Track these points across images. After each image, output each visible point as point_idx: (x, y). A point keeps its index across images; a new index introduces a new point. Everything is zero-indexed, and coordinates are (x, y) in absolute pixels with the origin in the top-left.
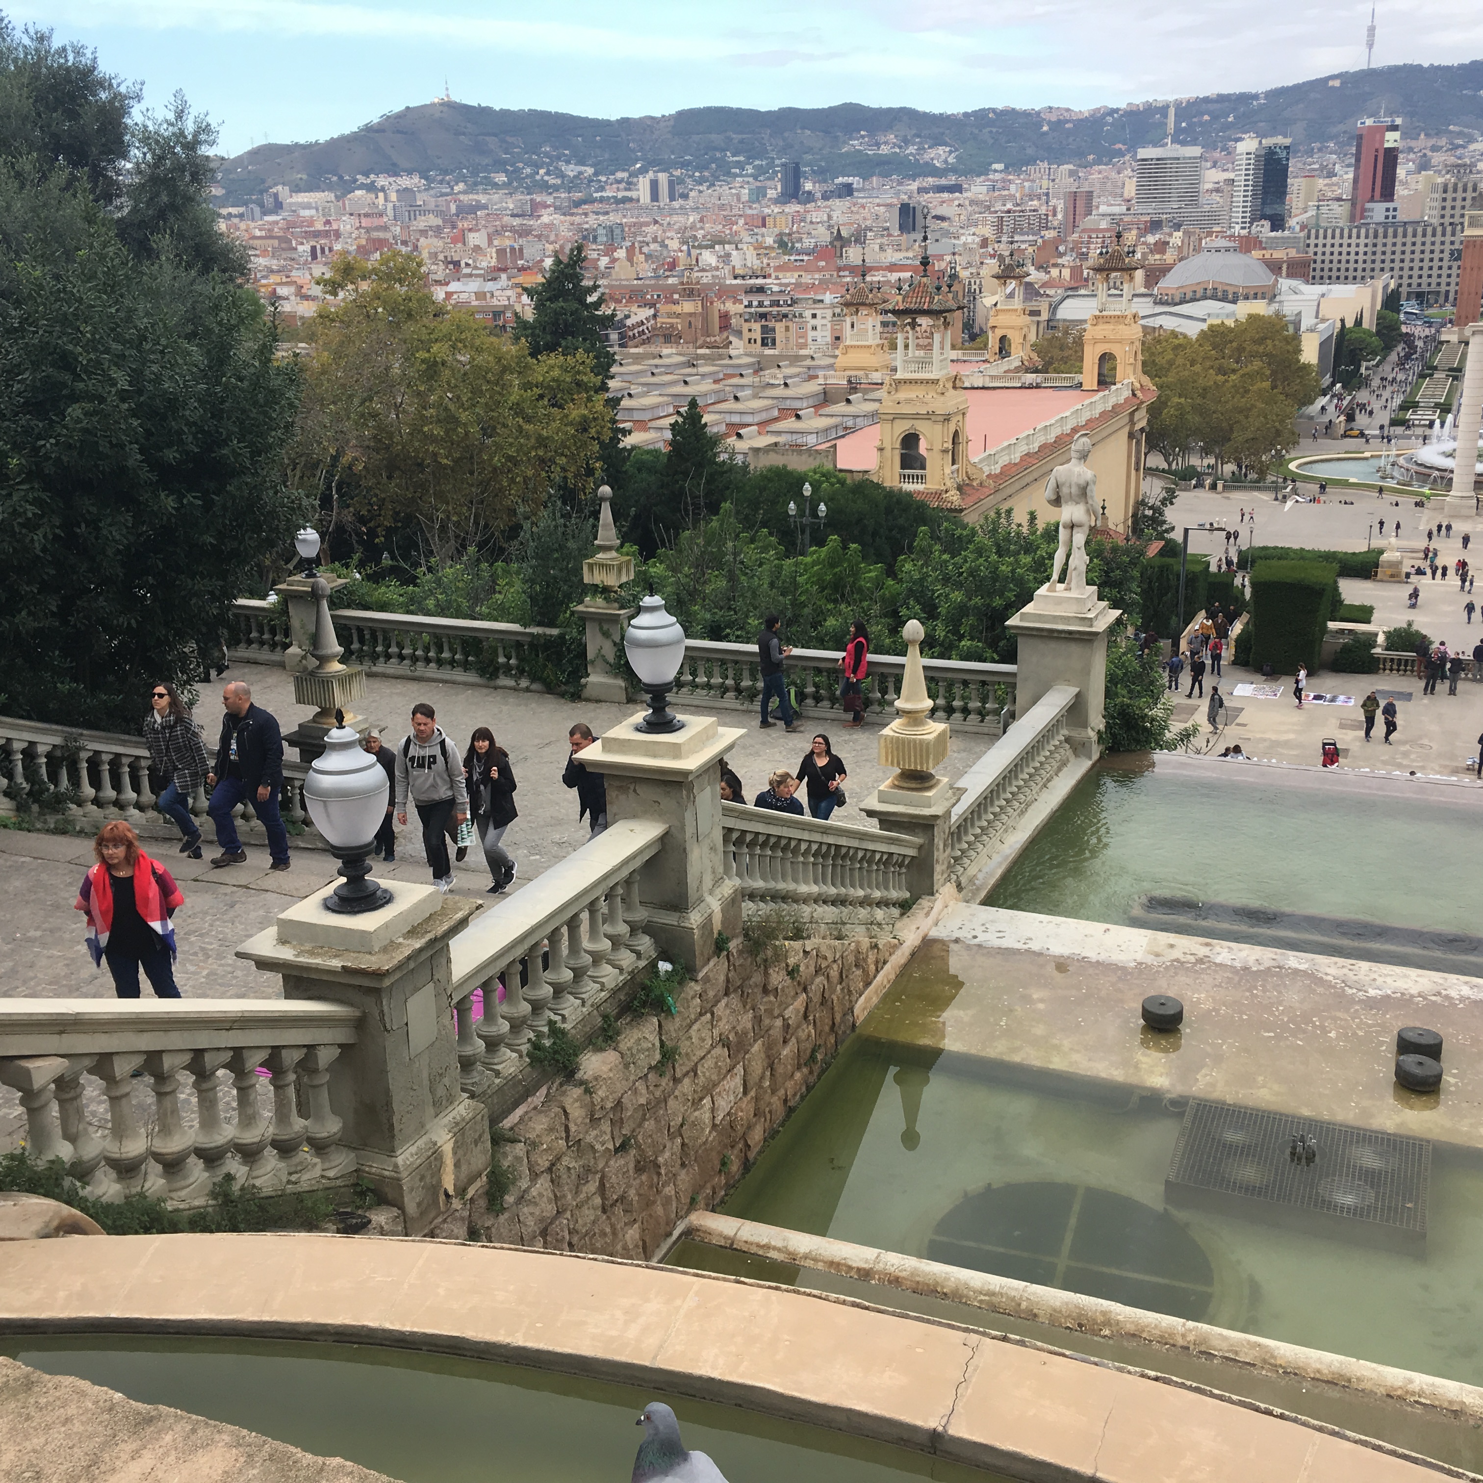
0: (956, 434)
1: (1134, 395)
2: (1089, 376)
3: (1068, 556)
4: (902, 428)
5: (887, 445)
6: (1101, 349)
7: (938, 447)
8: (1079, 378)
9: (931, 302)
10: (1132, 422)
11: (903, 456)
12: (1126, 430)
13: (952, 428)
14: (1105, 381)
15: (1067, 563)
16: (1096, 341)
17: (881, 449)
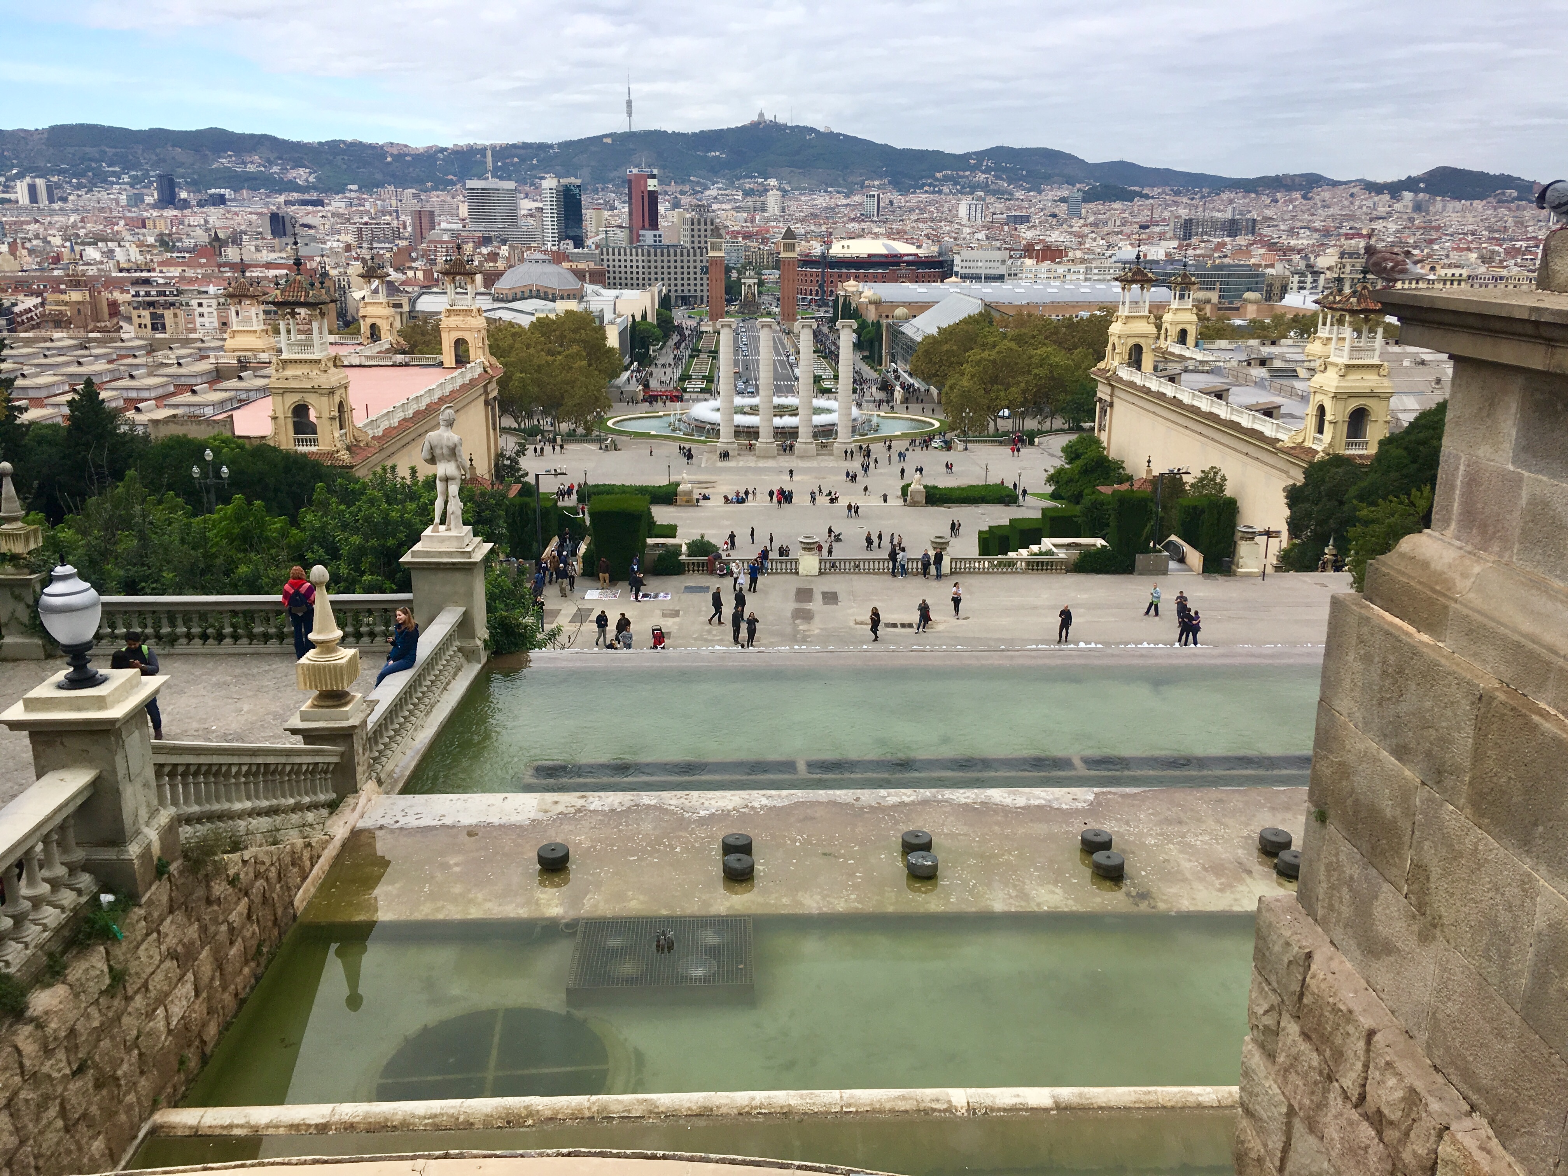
0: (341, 405)
1: (486, 371)
2: (448, 357)
3: (446, 503)
4: (292, 400)
5: (280, 415)
6: (455, 335)
7: (326, 415)
8: (440, 358)
9: (307, 295)
10: (486, 393)
11: (295, 424)
12: (483, 398)
13: (337, 399)
14: (461, 360)
15: (445, 508)
16: (450, 329)
17: (274, 418)
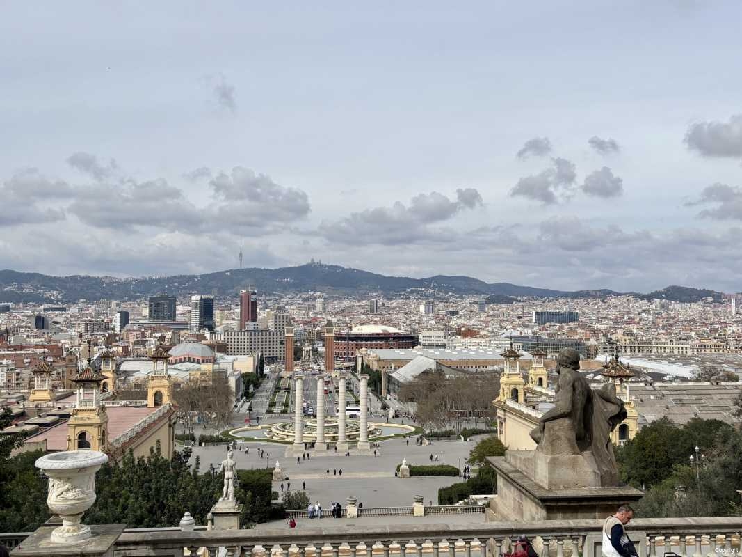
0: (104, 431)
1: (170, 409)
2: (150, 401)
3: (228, 488)
4: (79, 430)
5: (72, 438)
6: (155, 390)
7: (95, 438)
8: (145, 402)
9: (93, 376)
10: (170, 420)
11: (79, 443)
12: (167, 425)
13: (102, 429)
14: (157, 404)
15: (227, 491)
16: (153, 387)
17: (69, 440)
